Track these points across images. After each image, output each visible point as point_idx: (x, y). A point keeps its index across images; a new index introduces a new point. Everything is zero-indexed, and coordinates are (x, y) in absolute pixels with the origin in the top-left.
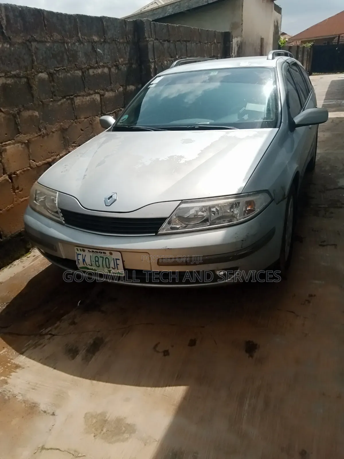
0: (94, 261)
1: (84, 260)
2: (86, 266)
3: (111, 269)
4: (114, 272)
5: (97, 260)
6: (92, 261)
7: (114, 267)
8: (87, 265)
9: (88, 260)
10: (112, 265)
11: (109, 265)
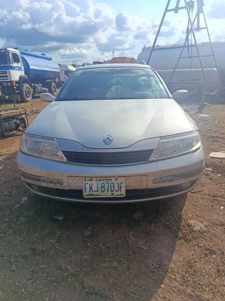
0: (101, 187)
1: (91, 188)
2: (91, 193)
3: (115, 192)
4: (116, 194)
5: (103, 186)
6: (98, 187)
7: (117, 190)
8: (93, 192)
9: (94, 188)
10: (116, 188)
11: (114, 188)
